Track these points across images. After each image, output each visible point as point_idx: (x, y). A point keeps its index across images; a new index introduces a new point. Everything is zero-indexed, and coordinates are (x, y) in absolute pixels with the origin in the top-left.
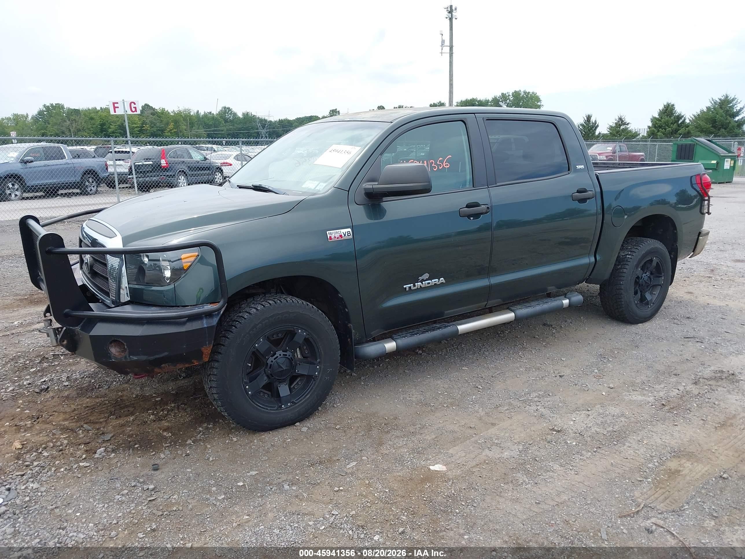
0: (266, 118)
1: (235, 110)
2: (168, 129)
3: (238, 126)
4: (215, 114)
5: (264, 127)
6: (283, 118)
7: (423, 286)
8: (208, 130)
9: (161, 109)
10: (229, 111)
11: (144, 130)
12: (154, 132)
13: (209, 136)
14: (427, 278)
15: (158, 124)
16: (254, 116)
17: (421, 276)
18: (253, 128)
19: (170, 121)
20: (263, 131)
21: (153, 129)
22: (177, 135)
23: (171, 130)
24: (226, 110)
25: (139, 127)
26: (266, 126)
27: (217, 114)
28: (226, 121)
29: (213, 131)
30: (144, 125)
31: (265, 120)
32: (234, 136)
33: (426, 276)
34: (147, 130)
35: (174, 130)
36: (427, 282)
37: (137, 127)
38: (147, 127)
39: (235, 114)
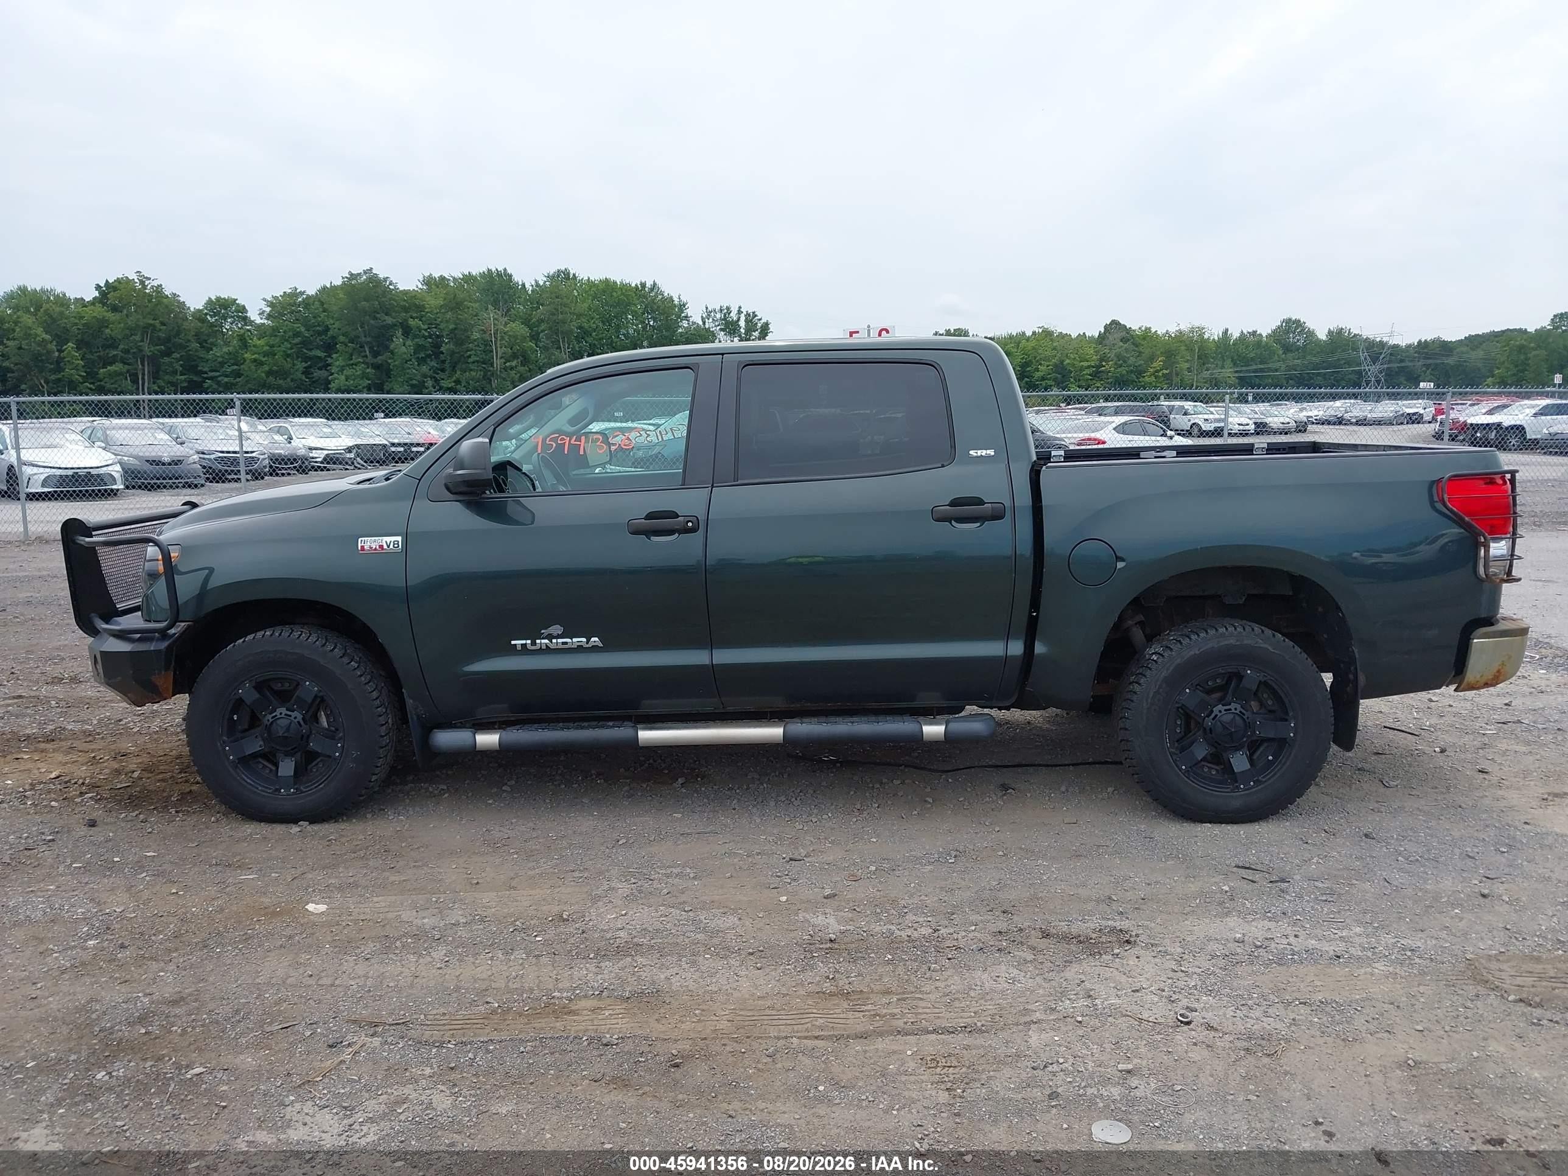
0: (1385, 340)
1: (1310, 325)
2: (1151, 370)
3: (1314, 359)
4: (1264, 335)
5: (1375, 360)
6: (1428, 336)
7: (552, 646)
8: (1244, 368)
9: (1143, 329)
10: (1296, 328)
11: (1102, 372)
12: (1122, 376)
13: (1243, 382)
14: (560, 633)
15: (1132, 360)
16: (1355, 335)
17: (546, 629)
18: (1349, 363)
19: (1159, 352)
20: (1372, 370)
21: (1119, 370)
22: (1168, 380)
23: (1157, 371)
24: (1292, 326)
25: (1093, 367)
26: (1381, 357)
27: (1269, 336)
28: (1288, 348)
29: (1255, 371)
30: (1104, 363)
31: (1382, 344)
32: (1301, 381)
33: (557, 629)
34: (1109, 372)
35: (1165, 372)
36: (560, 641)
37: (1089, 367)
38: (1109, 366)
39: (1311, 334)
